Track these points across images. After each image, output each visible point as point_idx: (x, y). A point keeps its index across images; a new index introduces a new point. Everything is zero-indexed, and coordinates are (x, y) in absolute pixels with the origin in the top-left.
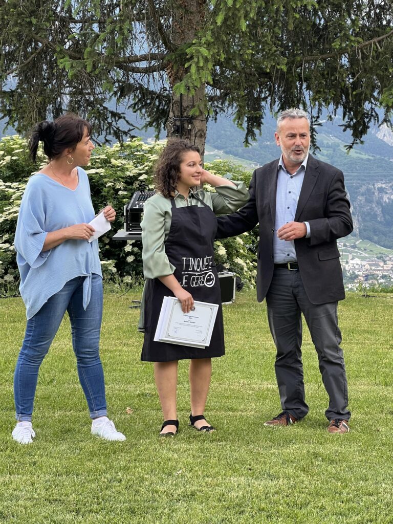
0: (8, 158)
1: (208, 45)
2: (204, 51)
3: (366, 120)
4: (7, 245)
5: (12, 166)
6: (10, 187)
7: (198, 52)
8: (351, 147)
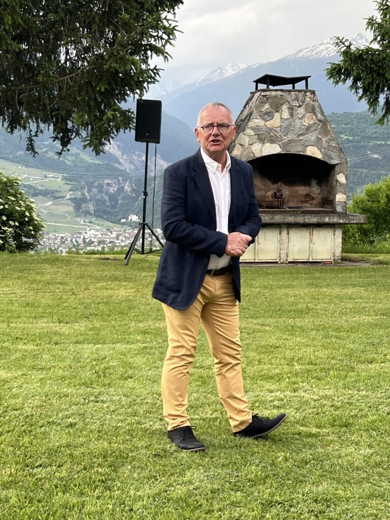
3: (70, 134)
8: (60, 154)
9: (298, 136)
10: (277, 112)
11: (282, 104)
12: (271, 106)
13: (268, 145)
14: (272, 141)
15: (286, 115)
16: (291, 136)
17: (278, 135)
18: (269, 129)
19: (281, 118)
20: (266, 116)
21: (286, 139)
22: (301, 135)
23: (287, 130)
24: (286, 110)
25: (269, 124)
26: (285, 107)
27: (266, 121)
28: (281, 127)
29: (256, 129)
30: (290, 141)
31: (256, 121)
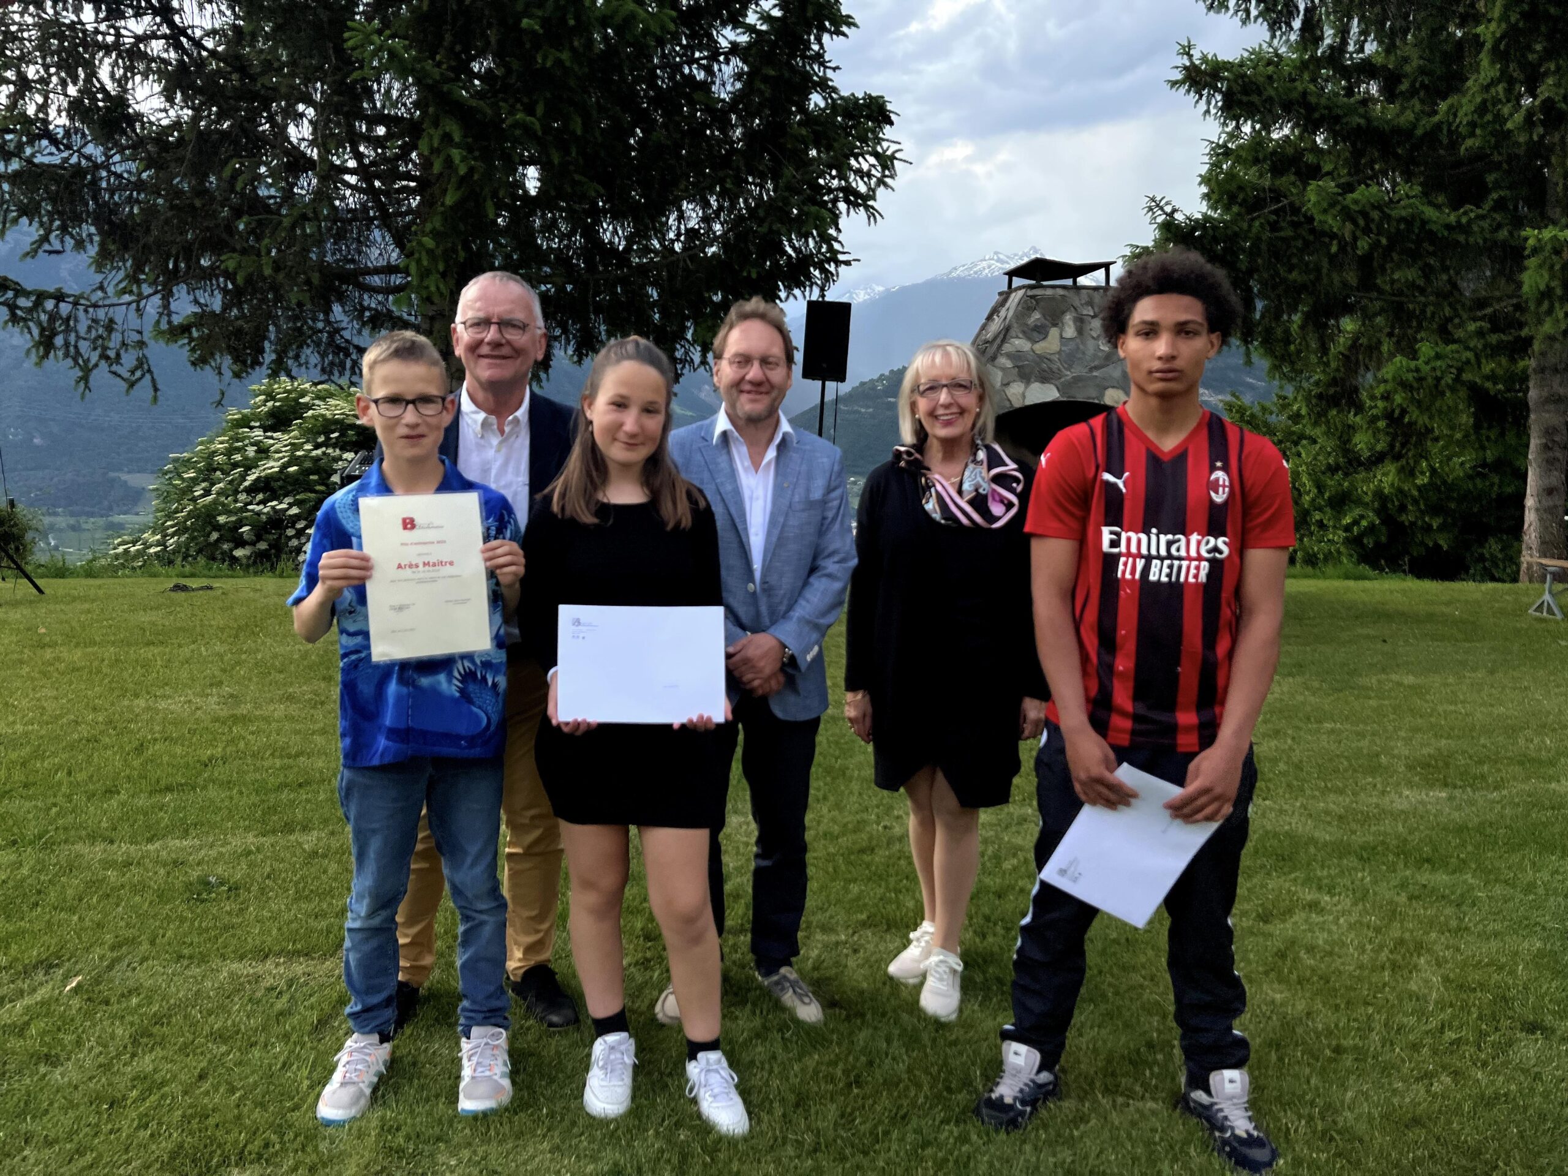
0: (270, 404)
1: (435, 234)
2: (429, 242)
4: (261, 507)
5: (273, 413)
6: (272, 438)
7: (420, 243)
9: (1091, 369)
10: (1055, 325)
11: (1063, 313)
12: (1044, 316)
13: (1036, 386)
14: (1044, 379)
15: (1070, 331)
16: (1079, 370)
17: (1054, 367)
18: (1039, 356)
19: (1061, 337)
20: (1035, 334)
21: (1069, 375)
22: (1096, 368)
23: (1070, 358)
24: (1071, 323)
25: (1040, 347)
26: (1068, 318)
27: (1034, 342)
28: (1059, 353)
29: (1015, 356)
30: (1077, 380)
31: (1017, 342)
